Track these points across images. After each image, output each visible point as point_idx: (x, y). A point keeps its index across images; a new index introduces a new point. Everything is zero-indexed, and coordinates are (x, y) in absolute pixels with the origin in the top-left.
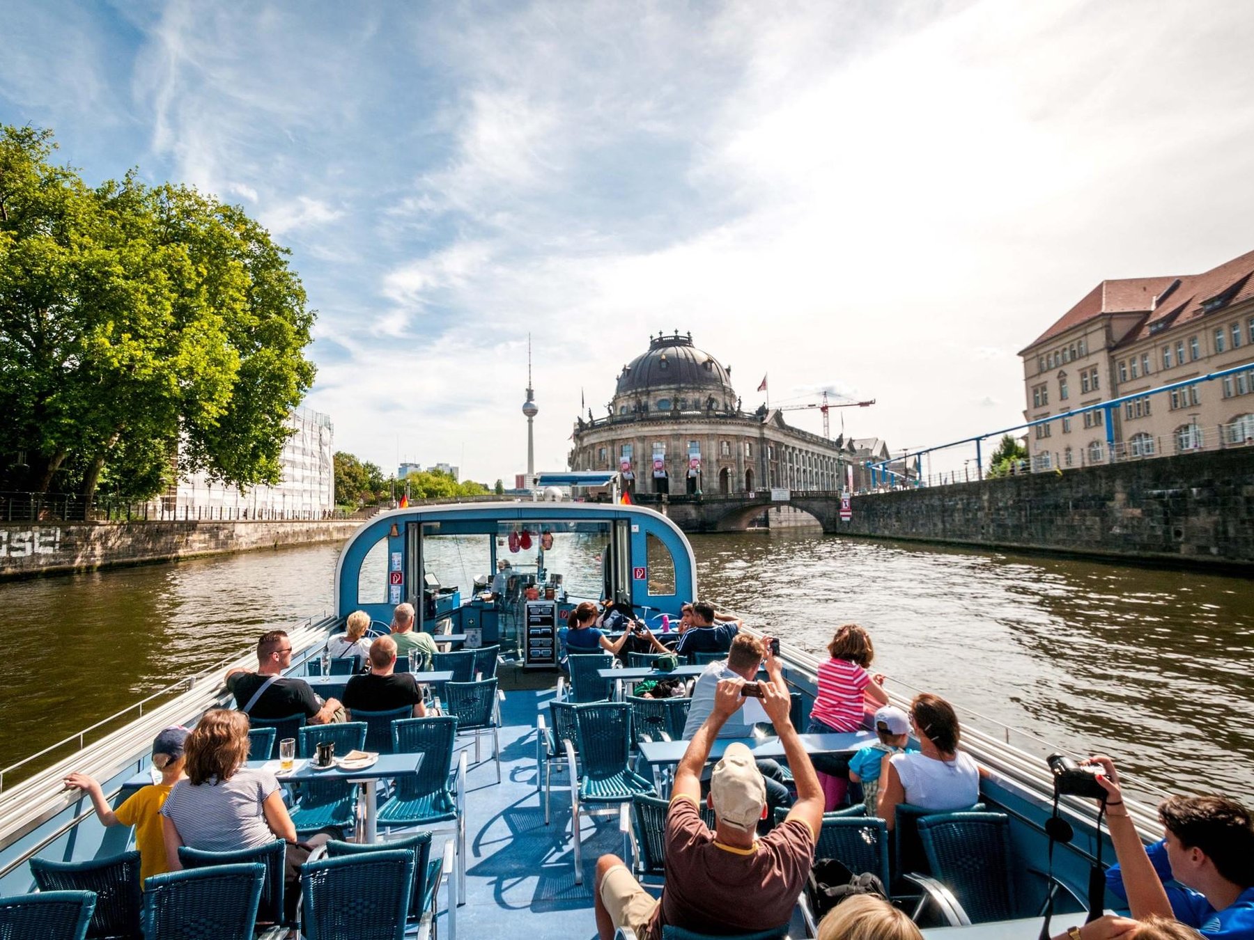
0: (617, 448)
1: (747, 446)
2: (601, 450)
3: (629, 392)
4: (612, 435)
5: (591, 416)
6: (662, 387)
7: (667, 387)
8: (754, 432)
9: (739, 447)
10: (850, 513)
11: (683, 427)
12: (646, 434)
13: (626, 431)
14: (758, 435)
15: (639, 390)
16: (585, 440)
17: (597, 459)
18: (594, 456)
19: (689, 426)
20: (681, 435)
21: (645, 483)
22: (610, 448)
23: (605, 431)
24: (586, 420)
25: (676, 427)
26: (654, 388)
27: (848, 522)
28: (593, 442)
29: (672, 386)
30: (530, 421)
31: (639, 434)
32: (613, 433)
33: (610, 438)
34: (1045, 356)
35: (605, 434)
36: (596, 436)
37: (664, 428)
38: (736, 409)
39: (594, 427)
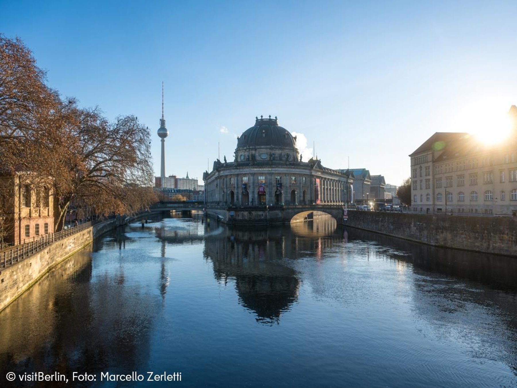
0: (239, 178)
1: (304, 178)
2: (230, 178)
3: (245, 148)
4: (237, 172)
5: (225, 160)
6: (263, 147)
7: (265, 147)
8: (307, 172)
9: (300, 180)
10: (347, 217)
11: (274, 169)
12: (256, 172)
13: (244, 170)
14: (309, 174)
15: (251, 147)
16: (222, 172)
17: (228, 183)
18: (226, 181)
19: (277, 169)
20: (273, 173)
21: (254, 197)
22: (236, 178)
23: (234, 169)
24: (223, 161)
25: (270, 169)
26: (259, 147)
27: (346, 221)
28: (227, 174)
29: (268, 147)
30: (163, 141)
31: (251, 172)
32: (238, 170)
33: (236, 173)
34: (417, 158)
35: (233, 171)
36: (228, 171)
37: (265, 169)
38: (299, 161)
39: (228, 166)
